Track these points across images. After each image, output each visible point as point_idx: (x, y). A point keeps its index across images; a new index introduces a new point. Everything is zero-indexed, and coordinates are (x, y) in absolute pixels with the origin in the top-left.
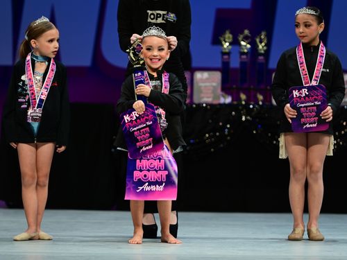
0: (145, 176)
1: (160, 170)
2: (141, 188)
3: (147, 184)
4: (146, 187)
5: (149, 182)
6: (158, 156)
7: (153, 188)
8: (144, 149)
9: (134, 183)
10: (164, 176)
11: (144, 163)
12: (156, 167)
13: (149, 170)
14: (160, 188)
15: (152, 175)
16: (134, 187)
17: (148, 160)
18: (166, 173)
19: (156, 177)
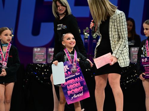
0: (73, 92)
1: (79, 87)
2: (73, 97)
3: (75, 95)
4: (75, 96)
5: (75, 94)
7: (78, 95)
9: (69, 96)
10: (82, 89)
12: (77, 86)
13: (74, 89)
14: (82, 94)
15: (76, 90)
16: (69, 98)
17: (72, 84)
18: (82, 87)
19: (78, 91)
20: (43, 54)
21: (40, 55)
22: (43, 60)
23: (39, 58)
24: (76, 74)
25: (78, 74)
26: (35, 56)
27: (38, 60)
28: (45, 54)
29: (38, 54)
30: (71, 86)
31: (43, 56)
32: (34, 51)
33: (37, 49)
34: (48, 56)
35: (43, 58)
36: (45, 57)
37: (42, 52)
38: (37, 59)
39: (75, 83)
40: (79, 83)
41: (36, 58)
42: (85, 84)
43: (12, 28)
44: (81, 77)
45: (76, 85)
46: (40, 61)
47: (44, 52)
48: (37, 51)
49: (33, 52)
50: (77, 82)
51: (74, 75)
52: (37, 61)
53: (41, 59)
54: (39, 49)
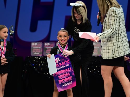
0: (64, 81)
1: (69, 77)
2: (63, 86)
4: (65, 85)
6: (66, 72)
7: (68, 84)
9: (60, 85)
10: (71, 78)
13: (64, 78)
14: (71, 83)
15: (66, 80)
17: (63, 74)
18: (71, 77)
19: (68, 80)
20: (40, 48)
21: (37, 49)
22: (40, 53)
23: (36, 51)
24: (67, 65)
25: (68, 66)
26: (33, 50)
27: (36, 53)
28: (41, 48)
29: (35, 48)
30: (62, 76)
31: (39, 49)
32: (32, 45)
33: (34, 43)
34: (44, 50)
35: (40, 51)
36: (42, 50)
37: (39, 47)
38: (34, 53)
39: (66, 73)
40: (69, 73)
41: (33, 51)
42: (73, 74)
43: (13, 25)
44: (70, 68)
45: (66, 75)
46: (37, 54)
47: (41, 46)
48: (34, 46)
49: (31, 47)
50: (67, 73)
51: (65, 66)
52: (34, 54)
53: (38, 52)
54: (36, 44)
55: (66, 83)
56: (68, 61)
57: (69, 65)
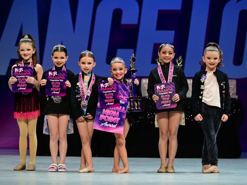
0: (107, 118)
1: (116, 117)
2: (103, 124)
4: (106, 124)
5: (108, 122)
6: (116, 109)
7: (110, 125)
8: (109, 104)
9: (99, 121)
10: (118, 121)
11: (107, 111)
12: (114, 115)
13: (109, 116)
14: (113, 126)
15: (111, 119)
16: (99, 123)
18: (119, 119)
24: (120, 101)
25: (122, 103)
40: (118, 112)
42: (124, 117)
44: (124, 108)
50: (117, 111)
55: (109, 123)
56: (125, 97)
57: (124, 103)
